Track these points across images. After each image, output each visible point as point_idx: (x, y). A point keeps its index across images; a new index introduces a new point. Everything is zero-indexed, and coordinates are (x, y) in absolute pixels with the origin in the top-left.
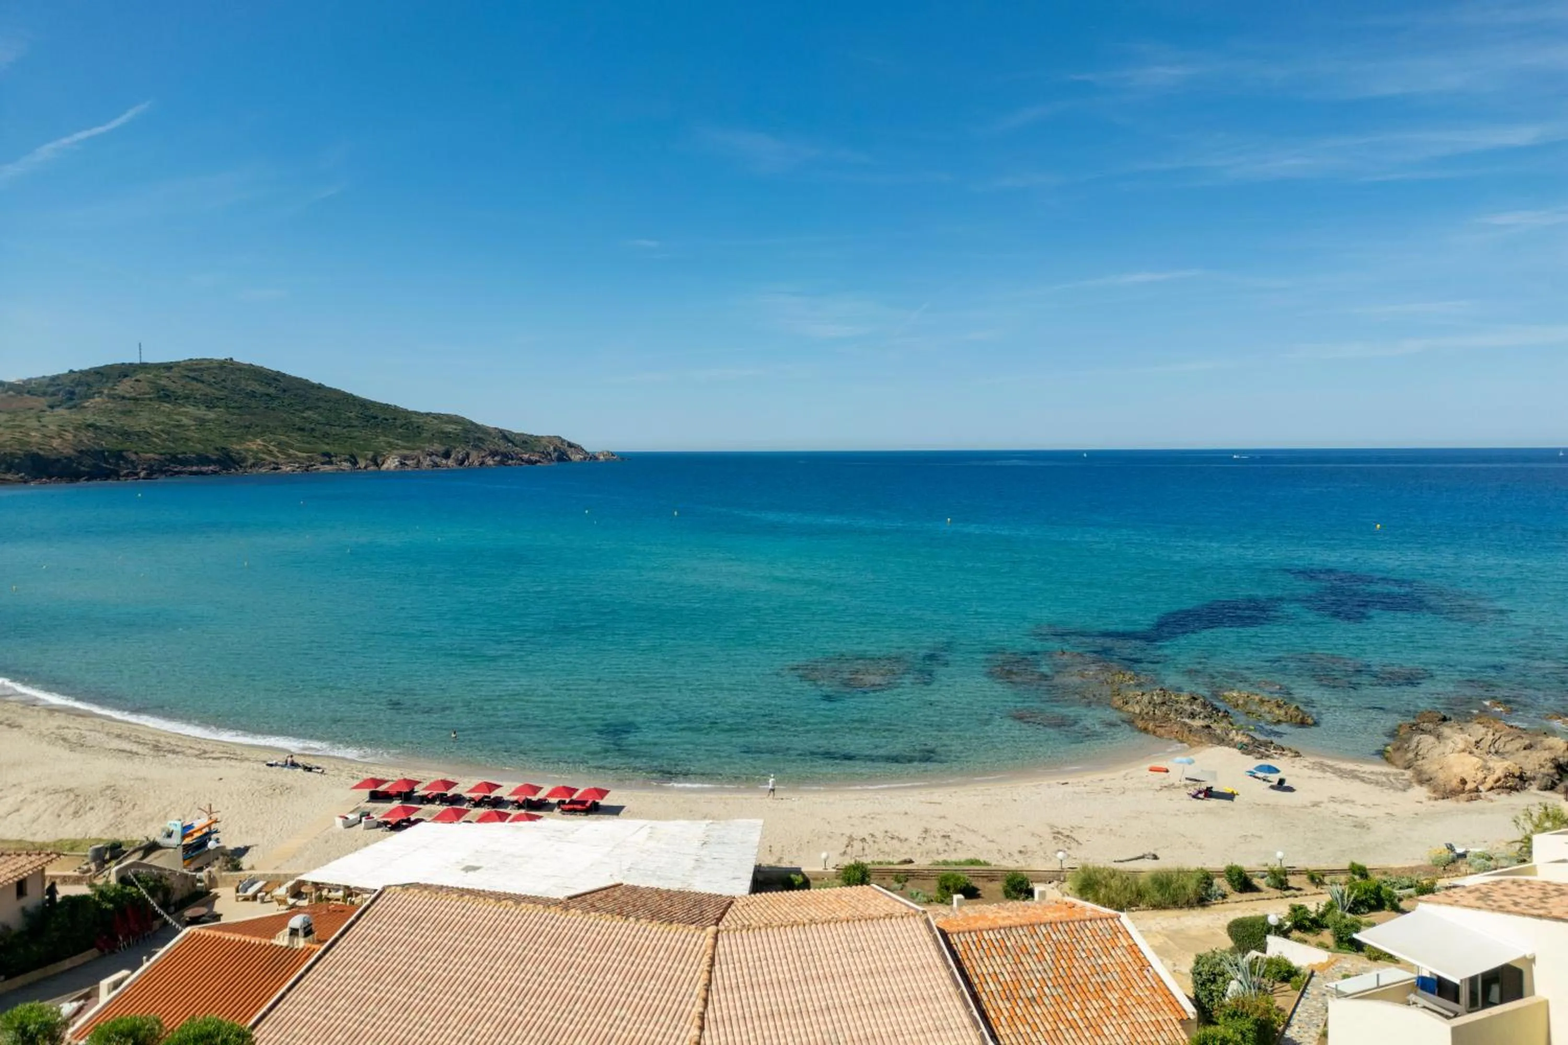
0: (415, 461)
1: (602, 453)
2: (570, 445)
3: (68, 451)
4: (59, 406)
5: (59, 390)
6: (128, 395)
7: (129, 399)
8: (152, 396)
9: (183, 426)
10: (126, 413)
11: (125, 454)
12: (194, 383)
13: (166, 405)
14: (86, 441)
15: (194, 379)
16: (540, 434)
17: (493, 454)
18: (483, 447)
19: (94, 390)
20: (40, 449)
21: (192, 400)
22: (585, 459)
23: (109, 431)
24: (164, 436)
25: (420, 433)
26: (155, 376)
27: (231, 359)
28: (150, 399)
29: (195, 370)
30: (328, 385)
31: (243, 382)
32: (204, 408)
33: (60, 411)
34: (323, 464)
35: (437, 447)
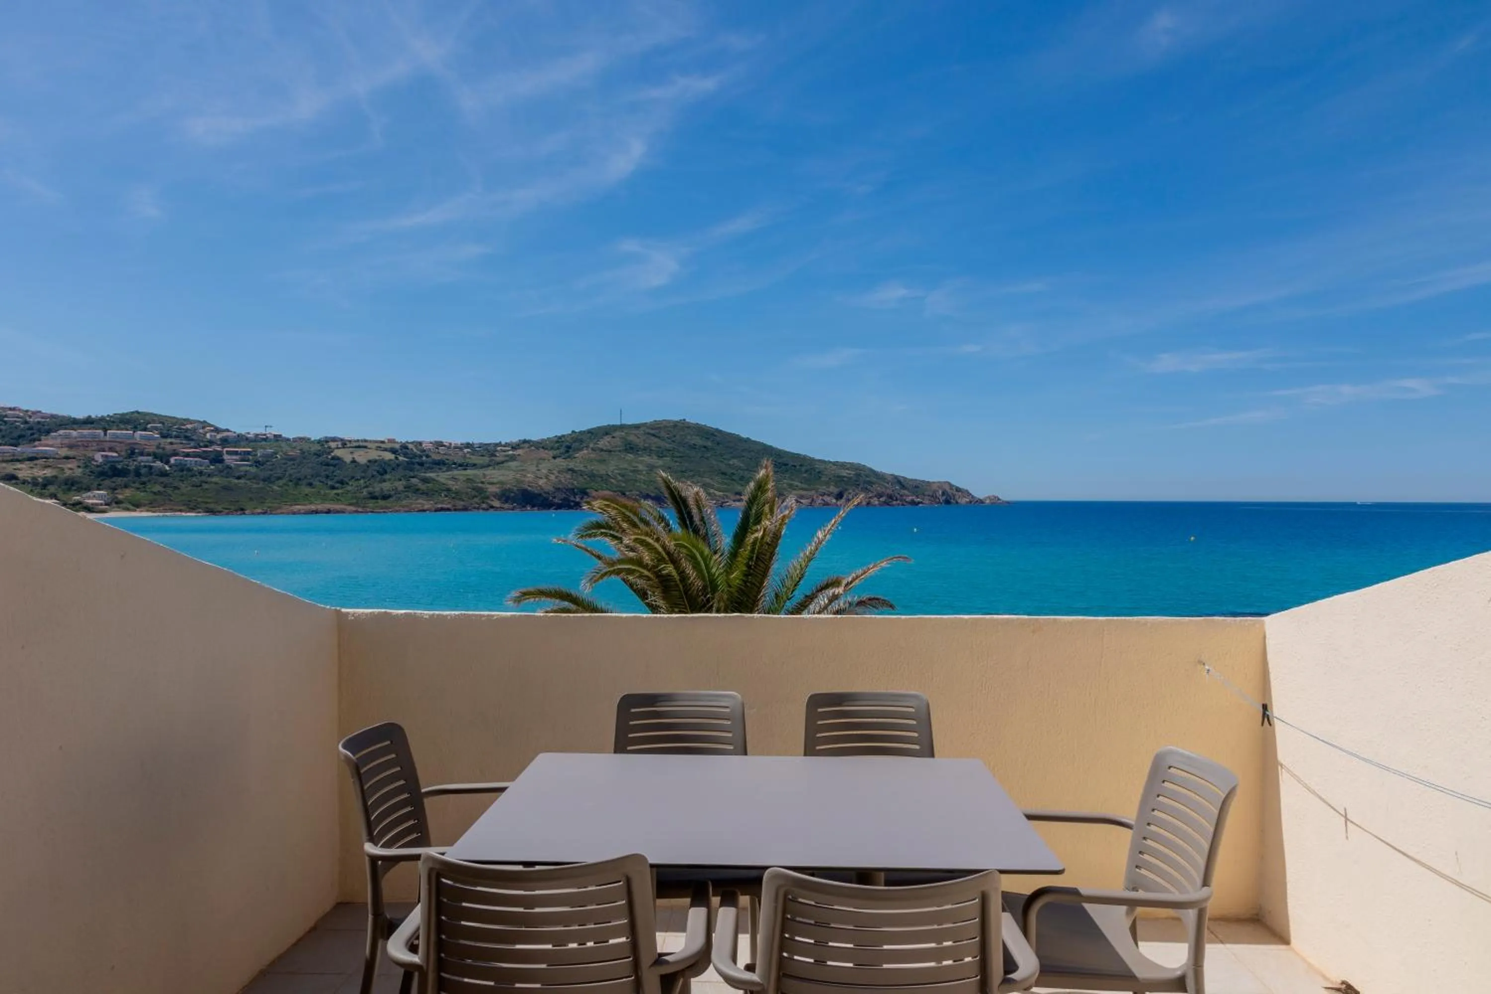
0: (809, 501)
1: (989, 497)
2: (958, 490)
3: (549, 488)
4: (559, 457)
5: (561, 446)
6: (605, 448)
7: (605, 451)
8: (621, 449)
9: (638, 471)
10: (602, 461)
11: (588, 491)
12: (653, 438)
13: (630, 455)
14: (563, 481)
15: (654, 435)
16: (931, 480)
17: (879, 496)
18: (872, 489)
19: (584, 445)
20: (529, 486)
21: (648, 451)
22: (971, 502)
23: (582, 474)
24: (620, 478)
25: (820, 477)
26: (626, 433)
27: (684, 420)
28: (620, 451)
29: (656, 429)
30: (753, 439)
31: (689, 437)
32: (655, 457)
33: (558, 460)
34: (734, 501)
35: (833, 489)
